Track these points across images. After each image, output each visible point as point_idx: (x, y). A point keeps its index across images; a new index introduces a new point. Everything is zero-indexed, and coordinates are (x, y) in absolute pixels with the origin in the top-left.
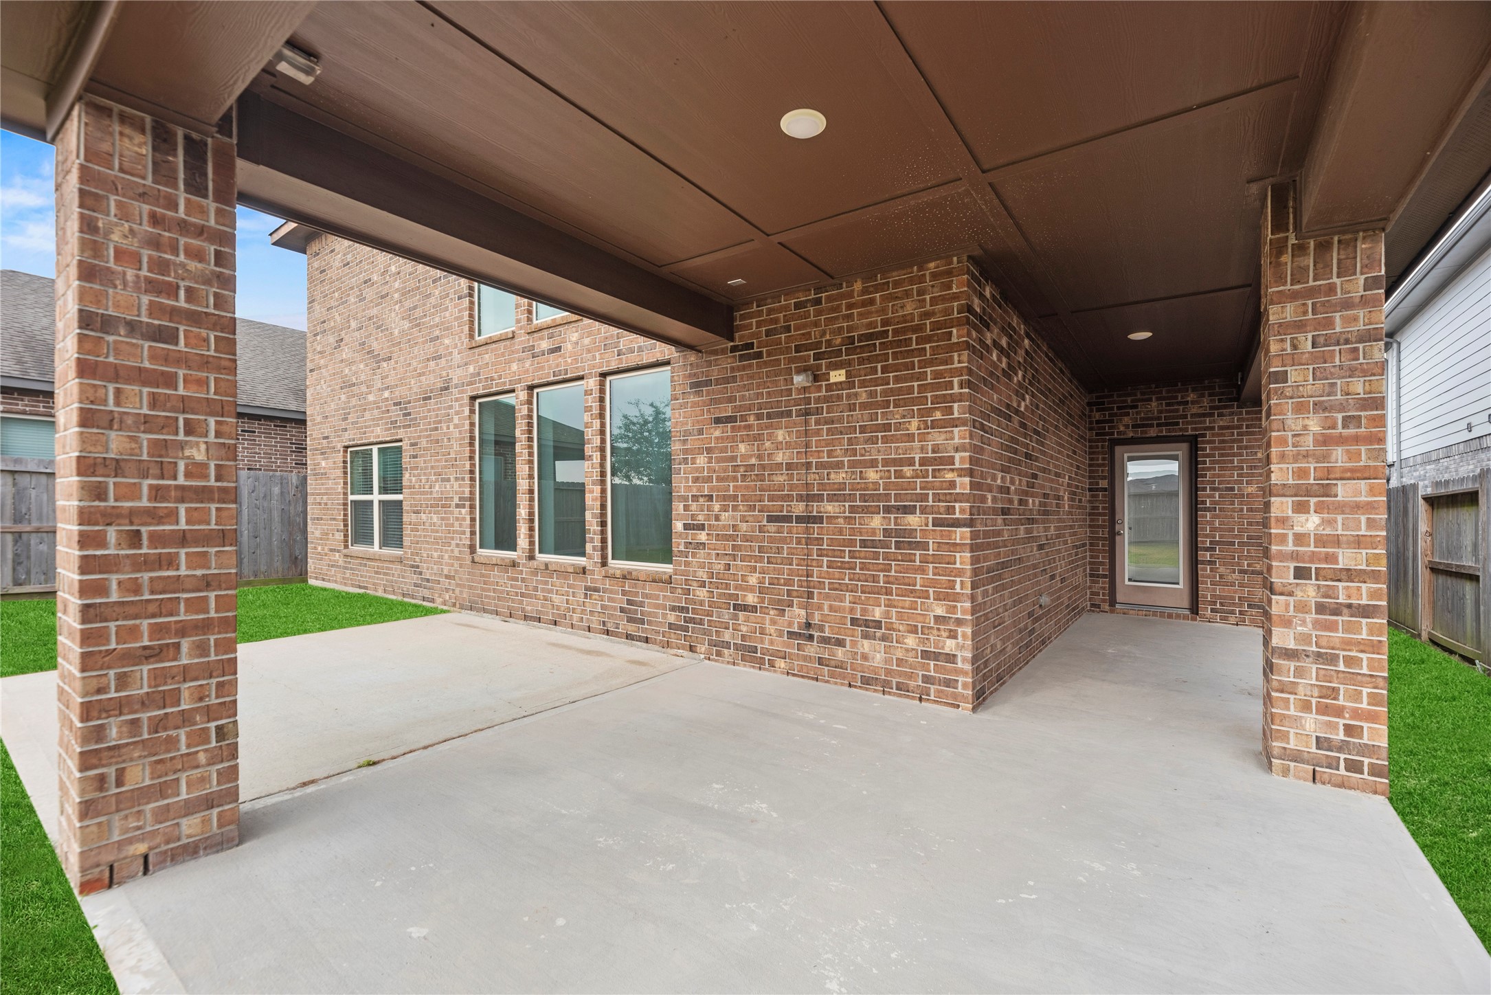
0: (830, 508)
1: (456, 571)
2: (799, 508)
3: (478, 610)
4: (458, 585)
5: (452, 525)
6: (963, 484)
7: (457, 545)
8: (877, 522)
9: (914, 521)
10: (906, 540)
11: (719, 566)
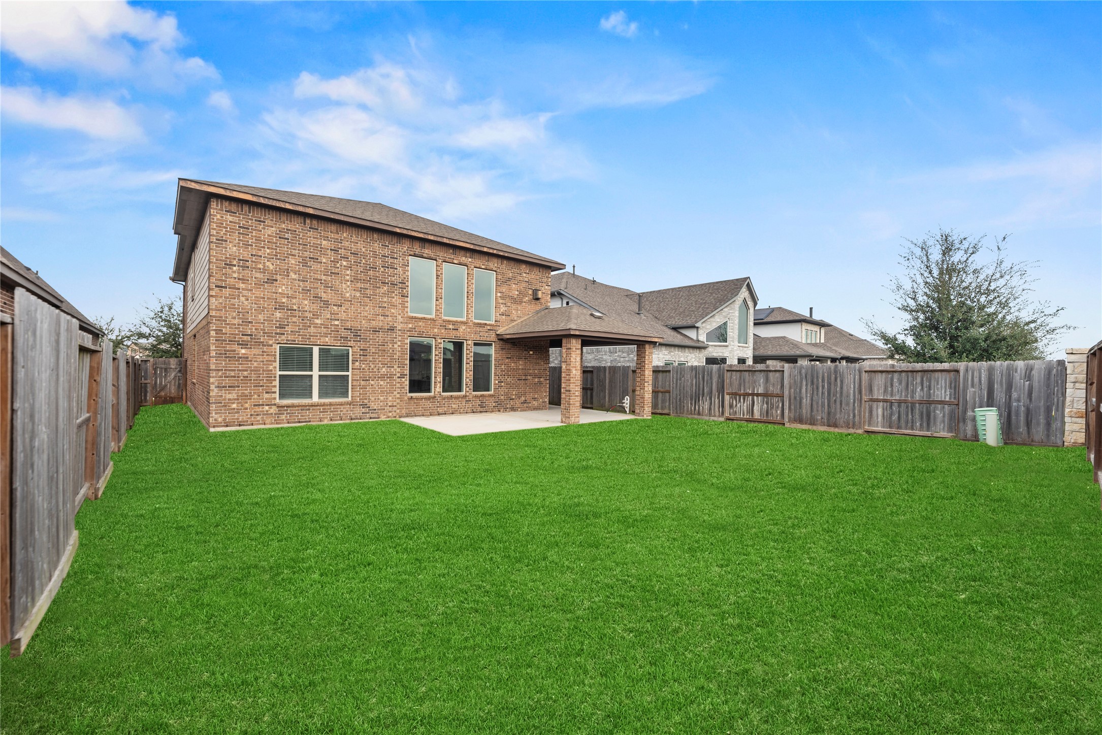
0: (529, 377)
1: (398, 403)
2: (524, 378)
3: (412, 416)
4: (398, 409)
5: (395, 385)
6: (548, 373)
7: (398, 393)
8: (536, 380)
9: (542, 379)
10: (540, 383)
11: (506, 391)
